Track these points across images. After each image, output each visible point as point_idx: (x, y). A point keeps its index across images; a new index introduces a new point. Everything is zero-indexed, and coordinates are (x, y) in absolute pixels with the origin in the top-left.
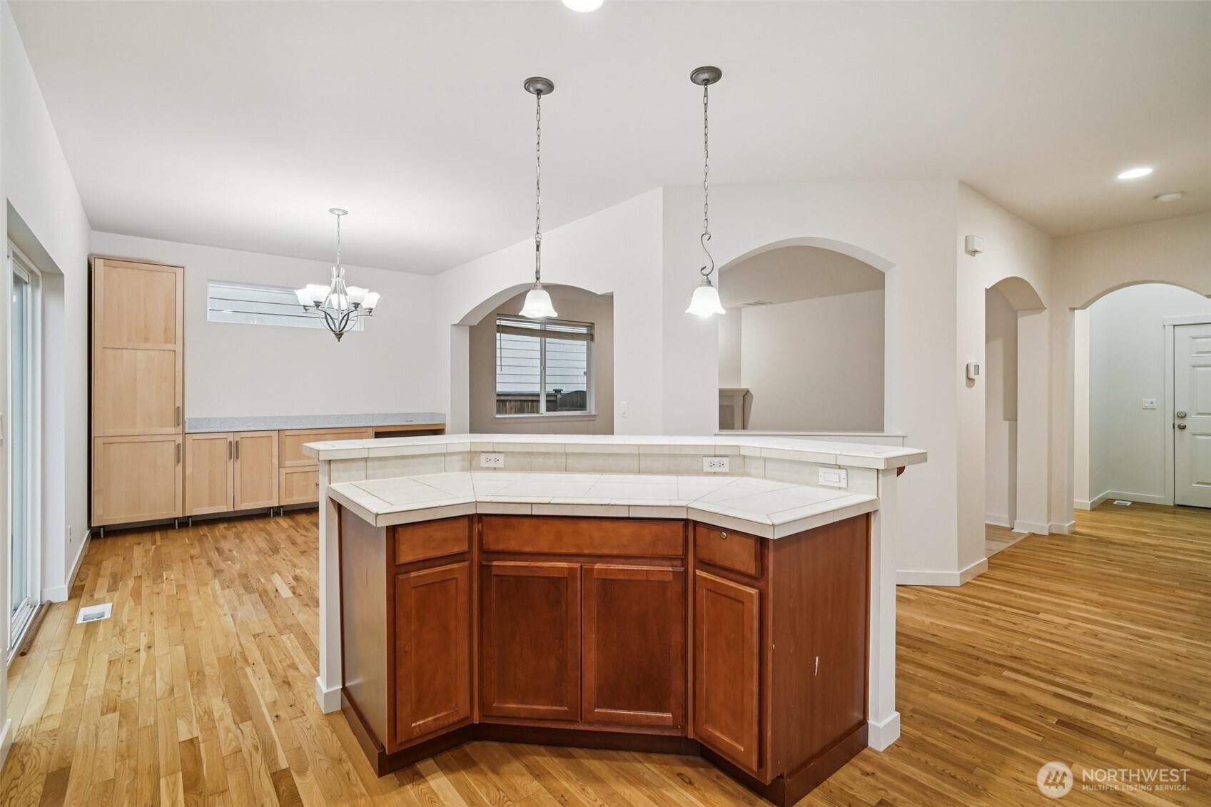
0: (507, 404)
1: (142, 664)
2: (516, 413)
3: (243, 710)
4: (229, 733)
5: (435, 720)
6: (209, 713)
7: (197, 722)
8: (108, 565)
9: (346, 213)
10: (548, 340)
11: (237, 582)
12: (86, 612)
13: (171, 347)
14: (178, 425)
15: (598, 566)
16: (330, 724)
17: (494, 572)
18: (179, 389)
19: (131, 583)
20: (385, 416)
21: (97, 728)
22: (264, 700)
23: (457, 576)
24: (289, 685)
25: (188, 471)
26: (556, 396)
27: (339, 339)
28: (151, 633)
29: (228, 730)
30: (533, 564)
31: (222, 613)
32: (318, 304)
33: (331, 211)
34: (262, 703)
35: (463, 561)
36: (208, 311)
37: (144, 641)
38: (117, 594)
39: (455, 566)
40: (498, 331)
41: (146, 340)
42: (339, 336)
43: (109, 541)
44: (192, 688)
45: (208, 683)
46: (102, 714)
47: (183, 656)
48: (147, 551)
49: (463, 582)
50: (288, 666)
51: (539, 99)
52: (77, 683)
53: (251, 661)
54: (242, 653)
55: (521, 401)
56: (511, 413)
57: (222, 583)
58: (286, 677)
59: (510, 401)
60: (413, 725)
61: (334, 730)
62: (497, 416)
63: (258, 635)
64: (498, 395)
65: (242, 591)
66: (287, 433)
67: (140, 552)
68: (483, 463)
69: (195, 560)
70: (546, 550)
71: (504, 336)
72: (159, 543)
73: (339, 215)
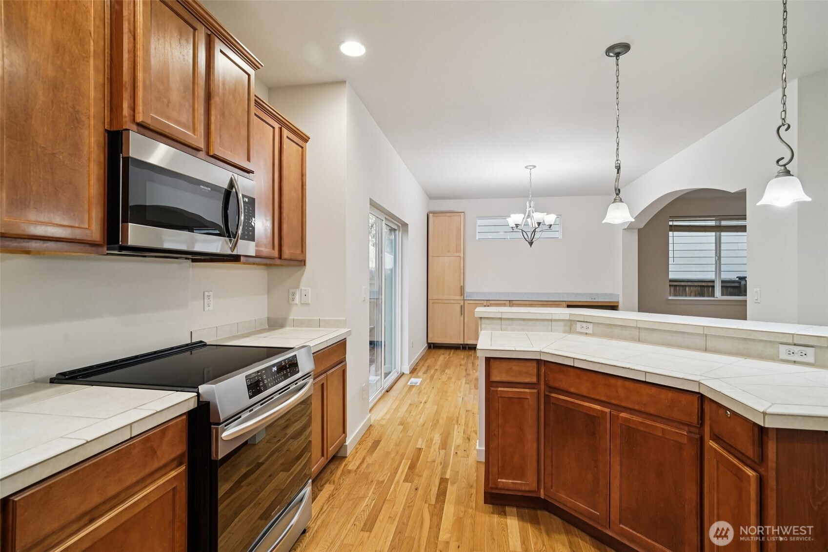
0: (687, 289)
1: (420, 408)
2: (695, 296)
3: (444, 445)
4: (434, 453)
5: (512, 483)
6: (432, 440)
7: (426, 442)
8: (430, 361)
9: (535, 167)
10: (723, 234)
11: (472, 382)
12: (413, 380)
13: (458, 254)
14: (462, 295)
15: (623, 415)
16: (477, 467)
17: (552, 400)
18: (462, 276)
19: (432, 372)
20: (576, 295)
21: (394, 430)
22: (455, 443)
23: (528, 397)
24: (469, 440)
25: (466, 320)
26: (740, 282)
27: (531, 245)
28: (429, 397)
29: (435, 450)
30: (577, 401)
31: (459, 396)
32: (517, 225)
33: (526, 167)
34: (454, 443)
35: (534, 389)
36: (477, 233)
37: (425, 398)
38: (425, 375)
39: (527, 390)
40: (671, 230)
41: (449, 251)
42: (531, 243)
43: (434, 351)
44: (431, 426)
45: (438, 426)
46: (399, 425)
47: (435, 411)
48: (445, 358)
49: (532, 402)
50: (474, 431)
51: (618, 60)
52: (397, 409)
53: (459, 423)
54: (458, 417)
55: (701, 286)
56: (690, 296)
57: (466, 381)
58: (470, 436)
59: (690, 286)
60: (499, 480)
61: (477, 470)
62: (670, 298)
63: (468, 411)
64: (671, 281)
65: (473, 387)
66: (514, 302)
67: (442, 357)
68: (579, 329)
69: (461, 367)
70: (585, 394)
71: (676, 233)
72: (451, 355)
73: (531, 169)
